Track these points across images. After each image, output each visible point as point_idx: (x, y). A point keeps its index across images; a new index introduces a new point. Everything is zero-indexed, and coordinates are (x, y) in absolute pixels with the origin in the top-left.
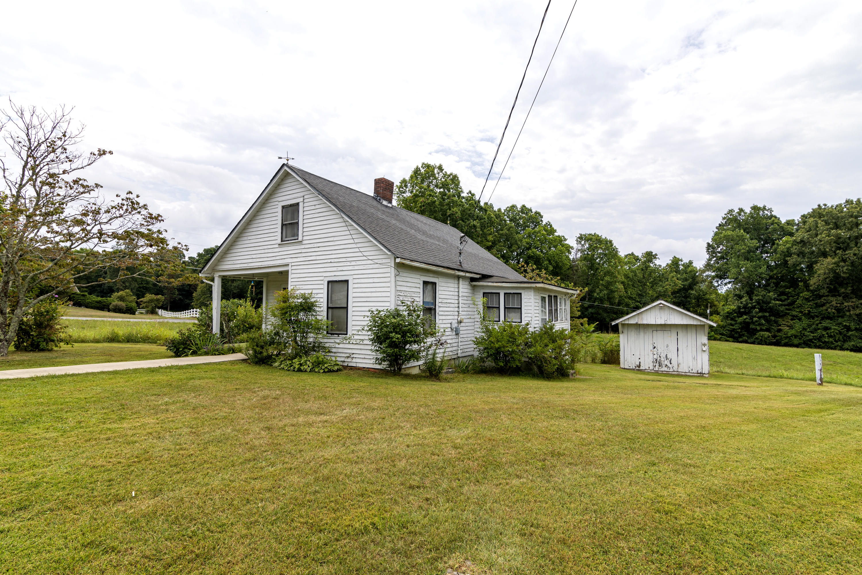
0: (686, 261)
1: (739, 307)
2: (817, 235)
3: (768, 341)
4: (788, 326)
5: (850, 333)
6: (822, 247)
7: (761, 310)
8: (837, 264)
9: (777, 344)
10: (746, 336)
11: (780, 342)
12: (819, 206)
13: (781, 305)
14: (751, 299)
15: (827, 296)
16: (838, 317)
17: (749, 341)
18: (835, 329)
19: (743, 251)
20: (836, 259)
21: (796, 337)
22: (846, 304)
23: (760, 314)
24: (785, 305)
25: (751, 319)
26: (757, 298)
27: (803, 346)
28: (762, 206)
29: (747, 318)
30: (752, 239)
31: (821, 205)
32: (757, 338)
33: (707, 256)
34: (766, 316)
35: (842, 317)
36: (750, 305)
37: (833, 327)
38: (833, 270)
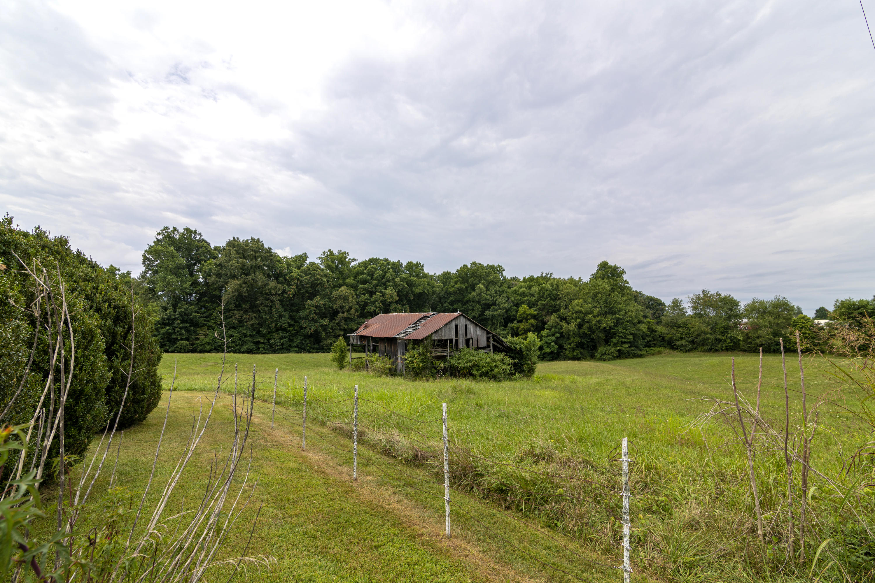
0: (124, 271)
1: (163, 319)
2: (230, 261)
3: (186, 349)
4: (204, 335)
5: (246, 339)
6: (232, 271)
7: (183, 321)
8: (240, 285)
9: (193, 351)
10: (168, 346)
11: (196, 350)
12: (234, 238)
13: (201, 317)
14: (175, 312)
15: (234, 310)
16: (240, 326)
17: (170, 350)
18: (236, 336)
19: (170, 266)
20: (240, 282)
21: (209, 343)
22: (245, 317)
23: (182, 325)
24: (204, 317)
25: (174, 329)
26: (180, 310)
27: (214, 351)
28: (194, 230)
29: (169, 329)
30: (183, 257)
31: (236, 238)
32: (177, 347)
33: (144, 269)
34: (187, 327)
35: (242, 326)
36: (173, 317)
37: (235, 335)
38: (237, 290)
